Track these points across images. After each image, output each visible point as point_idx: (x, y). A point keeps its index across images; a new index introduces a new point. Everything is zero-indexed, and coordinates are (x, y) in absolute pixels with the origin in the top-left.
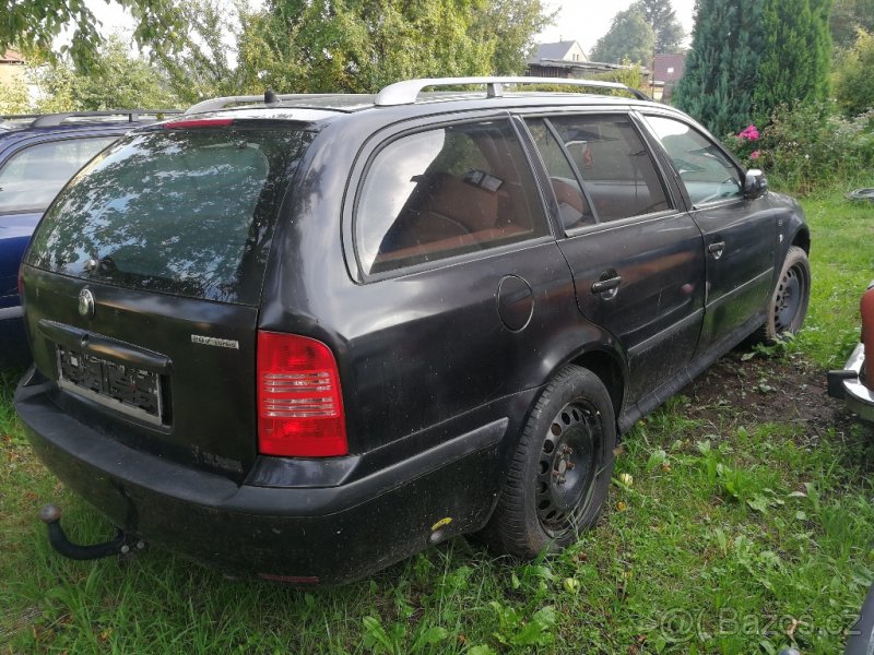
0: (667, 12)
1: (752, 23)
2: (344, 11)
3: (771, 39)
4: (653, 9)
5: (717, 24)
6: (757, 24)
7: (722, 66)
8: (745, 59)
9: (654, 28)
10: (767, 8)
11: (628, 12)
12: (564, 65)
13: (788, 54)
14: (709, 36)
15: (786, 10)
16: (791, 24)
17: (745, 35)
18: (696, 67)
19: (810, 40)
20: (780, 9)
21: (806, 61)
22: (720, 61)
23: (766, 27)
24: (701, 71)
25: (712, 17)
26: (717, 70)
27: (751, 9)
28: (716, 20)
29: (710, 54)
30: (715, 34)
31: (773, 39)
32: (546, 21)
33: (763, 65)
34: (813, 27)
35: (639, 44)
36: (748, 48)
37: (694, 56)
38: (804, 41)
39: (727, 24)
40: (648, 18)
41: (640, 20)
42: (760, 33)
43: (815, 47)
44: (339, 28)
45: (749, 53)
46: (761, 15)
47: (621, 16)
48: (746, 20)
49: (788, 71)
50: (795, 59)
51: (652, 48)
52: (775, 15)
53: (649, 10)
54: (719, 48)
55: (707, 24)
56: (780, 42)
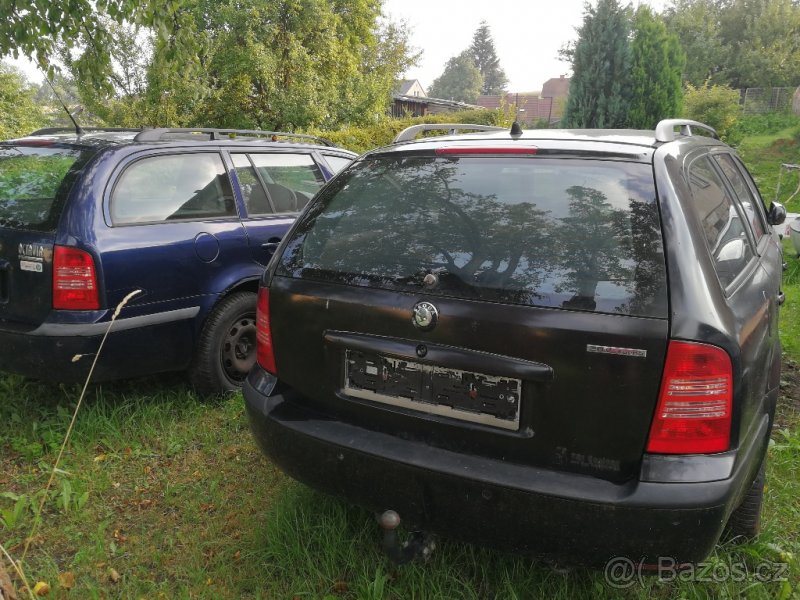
0: (492, 60)
1: (623, 76)
2: (255, 42)
3: (639, 90)
4: (481, 57)
5: (595, 75)
6: (627, 77)
7: (599, 110)
8: (618, 106)
9: (481, 73)
10: (636, 63)
11: (460, 58)
12: (421, 101)
13: (653, 103)
14: (588, 85)
15: (652, 67)
16: (656, 79)
17: (617, 86)
18: (577, 110)
19: (670, 93)
20: (646, 66)
21: (667, 109)
22: (596, 106)
23: (635, 80)
24: (581, 114)
25: (591, 68)
26: (594, 113)
27: (622, 64)
28: (594, 72)
29: (588, 100)
30: (593, 84)
31: (640, 90)
32: (409, 62)
33: (633, 112)
34: (672, 82)
35: (470, 86)
36: (620, 97)
37: (575, 101)
38: (665, 94)
39: (603, 75)
40: (477, 63)
41: (470, 65)
42: (629, 85)
43: (673, 99)
44: (251, 57)
45: (621, 101)
46: (630, 69)
47: (453, 61)
48: (617, 73)
49: (652, 117)
50: (659, 107)
51: (480, 91)
52: (642, 70)
53: (478, 58)
54: (596, 95)
55: (586, 75)
56: (647, 93)
